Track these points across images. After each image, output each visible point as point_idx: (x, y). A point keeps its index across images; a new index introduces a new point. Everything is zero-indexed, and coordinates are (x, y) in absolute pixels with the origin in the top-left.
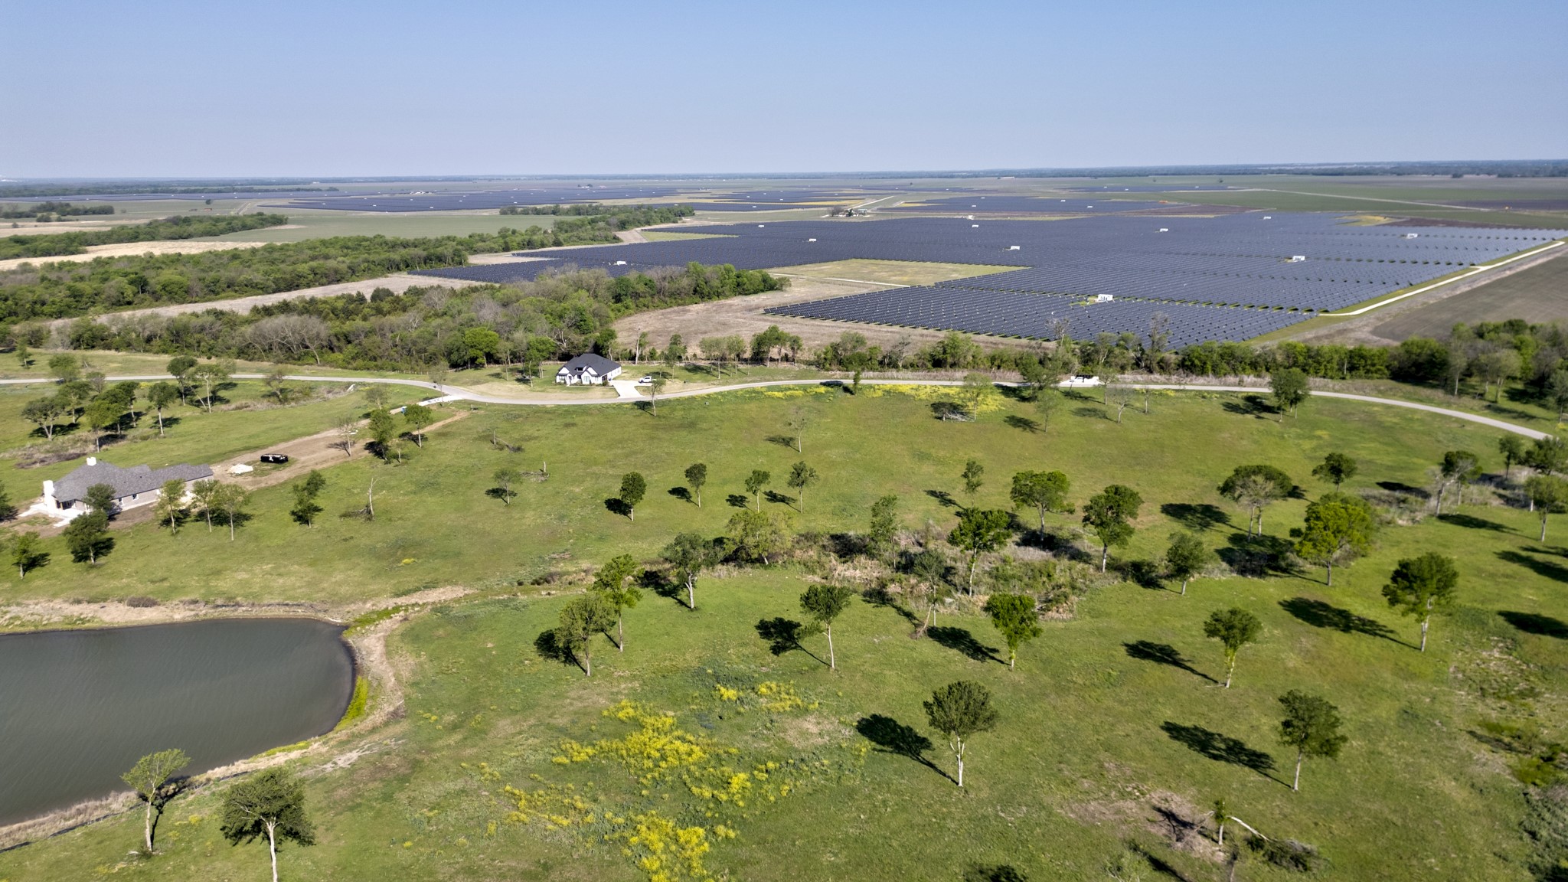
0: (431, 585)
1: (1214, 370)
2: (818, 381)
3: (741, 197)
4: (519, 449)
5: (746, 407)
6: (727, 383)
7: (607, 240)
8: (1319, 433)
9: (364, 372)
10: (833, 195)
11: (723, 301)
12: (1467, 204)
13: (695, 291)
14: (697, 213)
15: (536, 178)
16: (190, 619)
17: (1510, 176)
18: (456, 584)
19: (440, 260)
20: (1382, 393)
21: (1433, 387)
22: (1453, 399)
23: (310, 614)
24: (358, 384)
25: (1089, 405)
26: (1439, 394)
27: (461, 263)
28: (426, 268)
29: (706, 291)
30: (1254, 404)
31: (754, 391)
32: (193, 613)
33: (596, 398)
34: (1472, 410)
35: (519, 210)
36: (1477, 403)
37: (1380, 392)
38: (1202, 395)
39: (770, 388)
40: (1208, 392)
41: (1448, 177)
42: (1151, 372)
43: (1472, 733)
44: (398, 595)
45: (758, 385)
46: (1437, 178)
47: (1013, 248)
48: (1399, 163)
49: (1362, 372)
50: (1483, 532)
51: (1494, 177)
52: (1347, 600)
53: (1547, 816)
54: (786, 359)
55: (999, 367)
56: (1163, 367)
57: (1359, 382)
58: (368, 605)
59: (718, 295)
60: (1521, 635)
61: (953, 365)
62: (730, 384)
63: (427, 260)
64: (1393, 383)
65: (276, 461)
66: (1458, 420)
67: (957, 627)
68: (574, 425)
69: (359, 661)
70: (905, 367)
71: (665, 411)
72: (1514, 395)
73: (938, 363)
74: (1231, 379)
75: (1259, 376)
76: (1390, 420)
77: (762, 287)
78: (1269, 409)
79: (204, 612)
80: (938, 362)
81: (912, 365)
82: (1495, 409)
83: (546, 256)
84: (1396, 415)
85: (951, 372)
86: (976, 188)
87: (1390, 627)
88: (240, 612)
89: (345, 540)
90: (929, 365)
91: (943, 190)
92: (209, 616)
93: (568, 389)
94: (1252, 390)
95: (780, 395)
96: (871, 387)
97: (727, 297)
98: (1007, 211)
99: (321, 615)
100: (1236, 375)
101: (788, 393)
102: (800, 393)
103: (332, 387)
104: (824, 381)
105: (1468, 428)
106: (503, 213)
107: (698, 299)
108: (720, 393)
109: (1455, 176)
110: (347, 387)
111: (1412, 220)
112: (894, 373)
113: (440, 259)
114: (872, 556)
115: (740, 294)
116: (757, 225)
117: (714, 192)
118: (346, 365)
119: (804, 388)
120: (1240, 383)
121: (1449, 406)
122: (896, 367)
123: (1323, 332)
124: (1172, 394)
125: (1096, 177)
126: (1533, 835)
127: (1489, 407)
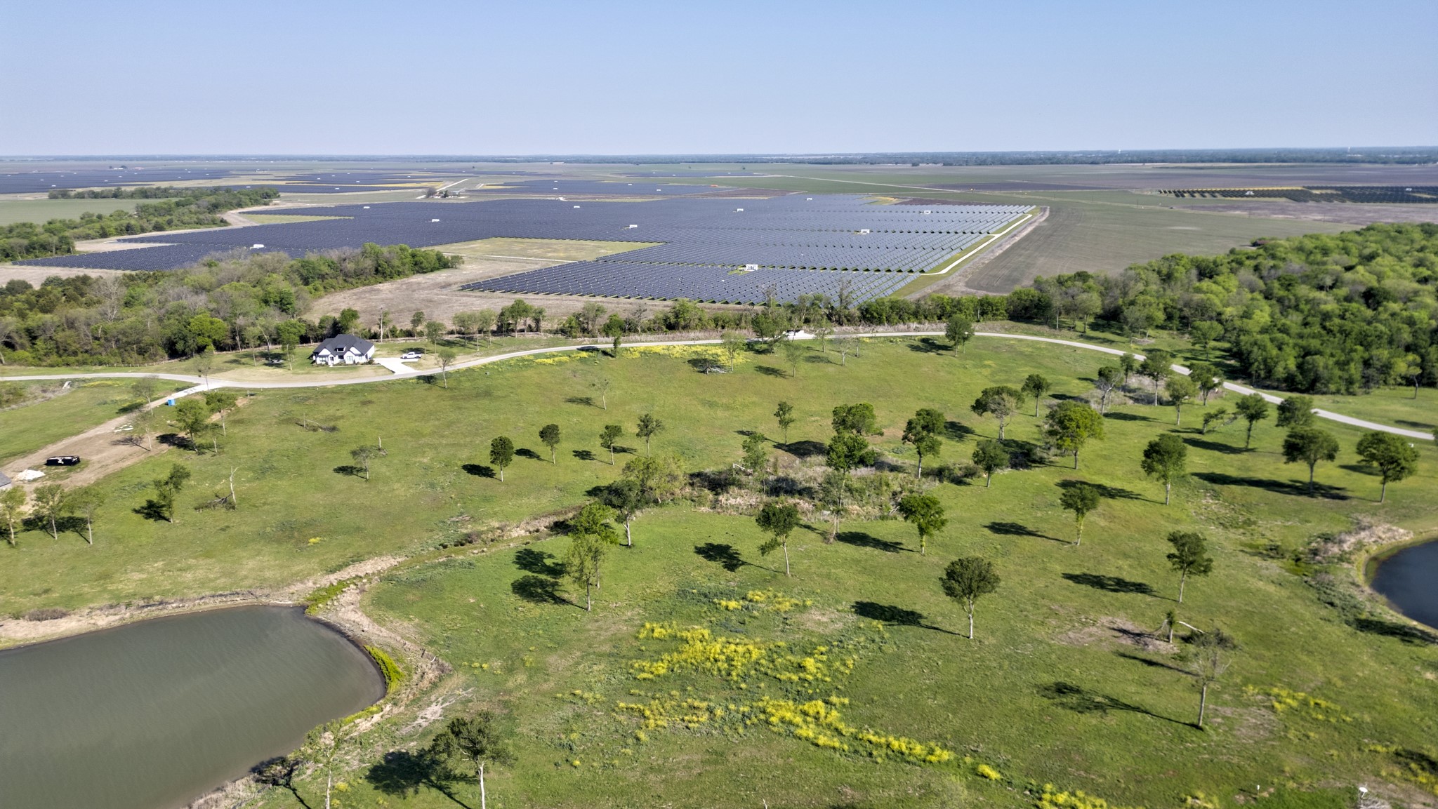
0: (358, 559)
1: (887, 320)
2: (575, 348)
3: (312, 178)
4: (333, 429)
5: (525, 373)
6: (488, 355)
7: (214, 223)
8: (986, 362)
9: (64, 368)
10: (406, 177)
11: (406, 280)
12: (943, 187)
13: (377, 271)
14: (282, 194)
15: (48, 159)
16: (117, 624)
17: (951, 165)
18: (381, 555)
19: (45, 249)
20: (1008, 331)
21: (1040, 324)
22: (1057, 332)
23: (250, 600)
24: (72, 382)
25: (812, 354)
26: (1045, 329)
27: (69, 251)
28: (31, 257)
29: (388, 271)
30: (928, 345)
31: (523, 360)
32: (117, 617)
33: (367, 376)
34: (1071, 339)
35: (73, 194)
36: (1072, 333)
37: (1006, 330)
38: (890, 340)
39: (537, 356)
40: (894, 337)
41: (909, 166)
42: (841, 324)
43: (1242, 551)
44: (332, 571)
45: (524, 354)
46: (899, 166)
47: (631, 226)
48: (865, 155)
49: (990, 316)
50: (1138, 422)
51: (940, 165)
52: (1094, 477)
53: (1328, 591)
54: (530, 329)
55: (723, 327)
56: (850, 320)
57: (990, 323)
58: (310, 584)
59: (399, 274)
60: (1217, 487)
61: (685, 327)
62: (492, 355)
63: (30, 249)
64: (1012, 323)
65: (68, 463)
66: (1068, 347)
67: (853, 531)
68: (370, 402)
69: (350, 633)
70: (644, 331)
71: (453, 383)
72: (1094, 327)
73: (671, 327)
74: (901, 326)
75: (920, 323)
76: (1028, 350)
77: (437, 265)
78: (946, 348)
79: (125, 615)
80: (671, 325)
81: (649, 329)
82: (1084, 337)
83: (161, 242)
84: (1028, 346)
85: (685, 334)
86: (540, 172)
87: (1136, 492)
88: (171, 609)
89: (223, 530)
90: (664, 328)
91: (510, 173)
92: (136, 619)
93: (332, 369)
94: (924, 334)
95: (549, 361)
96: (626, 350)
97: (407, 276)
98: (590, 193)
99: (264, 600)
100: (904, 324)
101: (556, 359)
102: (565, 358)
103: (45, 386)
104: (580, 347)
105: (1078, 352)
106: (53, 197)
107: (380, 279)
108: (493, 363)
109: (914, 165)
110: (62, 385)
111: (914, 200)
112: (637, 337)
113: (44, 247)
114: (740, 486)
115: (418, 272)
116: (362, 206)
117: (276, 174)
118: (38, 362)
119: (568, 354)
120: (908, 329)
121: (1055, 337)
122: (636, 331)
123: (935, 287)
124: (868, 341)
125: (637, 163)
126: (1332, 604)
127: (1081, 336)
